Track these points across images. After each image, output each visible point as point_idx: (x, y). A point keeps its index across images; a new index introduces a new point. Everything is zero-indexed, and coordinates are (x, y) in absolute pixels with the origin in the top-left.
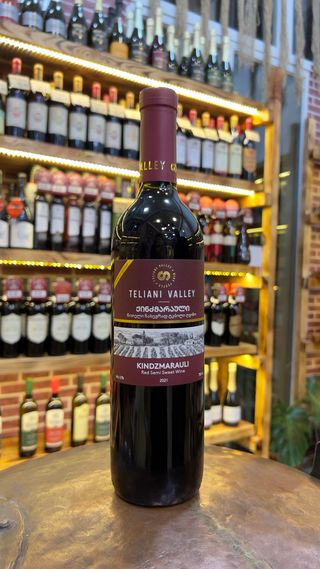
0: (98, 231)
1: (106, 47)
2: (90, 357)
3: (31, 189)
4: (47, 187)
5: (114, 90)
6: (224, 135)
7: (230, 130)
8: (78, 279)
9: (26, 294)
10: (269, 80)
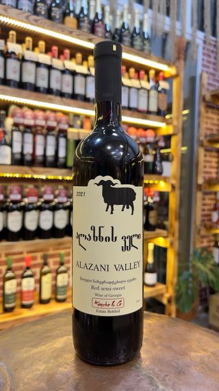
0: (57, 152)
1: (61, 19)
2: (52, 241)
3: (9, 122)
4: (21, 121)
5: (67, 51)
6: (145, 84)
7: (149, 80)
8: (43, 186)
9: (6, 197)
10: (176, 45)
